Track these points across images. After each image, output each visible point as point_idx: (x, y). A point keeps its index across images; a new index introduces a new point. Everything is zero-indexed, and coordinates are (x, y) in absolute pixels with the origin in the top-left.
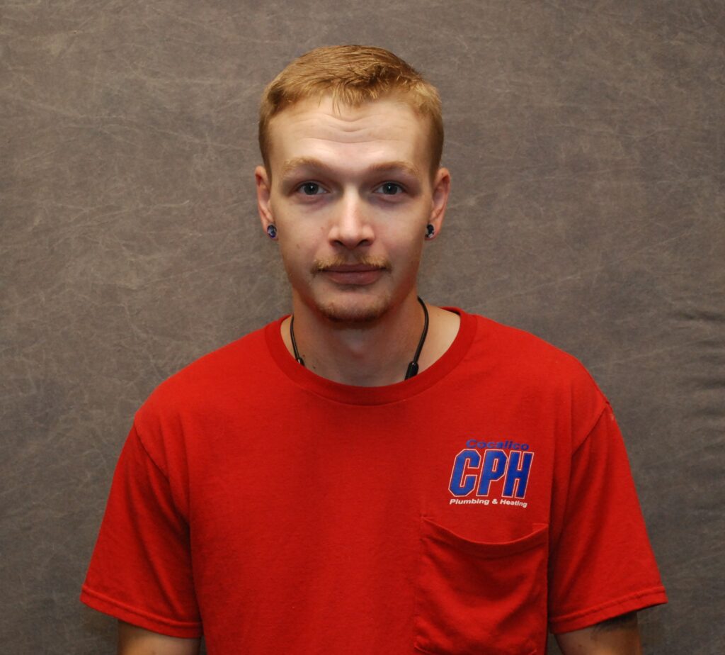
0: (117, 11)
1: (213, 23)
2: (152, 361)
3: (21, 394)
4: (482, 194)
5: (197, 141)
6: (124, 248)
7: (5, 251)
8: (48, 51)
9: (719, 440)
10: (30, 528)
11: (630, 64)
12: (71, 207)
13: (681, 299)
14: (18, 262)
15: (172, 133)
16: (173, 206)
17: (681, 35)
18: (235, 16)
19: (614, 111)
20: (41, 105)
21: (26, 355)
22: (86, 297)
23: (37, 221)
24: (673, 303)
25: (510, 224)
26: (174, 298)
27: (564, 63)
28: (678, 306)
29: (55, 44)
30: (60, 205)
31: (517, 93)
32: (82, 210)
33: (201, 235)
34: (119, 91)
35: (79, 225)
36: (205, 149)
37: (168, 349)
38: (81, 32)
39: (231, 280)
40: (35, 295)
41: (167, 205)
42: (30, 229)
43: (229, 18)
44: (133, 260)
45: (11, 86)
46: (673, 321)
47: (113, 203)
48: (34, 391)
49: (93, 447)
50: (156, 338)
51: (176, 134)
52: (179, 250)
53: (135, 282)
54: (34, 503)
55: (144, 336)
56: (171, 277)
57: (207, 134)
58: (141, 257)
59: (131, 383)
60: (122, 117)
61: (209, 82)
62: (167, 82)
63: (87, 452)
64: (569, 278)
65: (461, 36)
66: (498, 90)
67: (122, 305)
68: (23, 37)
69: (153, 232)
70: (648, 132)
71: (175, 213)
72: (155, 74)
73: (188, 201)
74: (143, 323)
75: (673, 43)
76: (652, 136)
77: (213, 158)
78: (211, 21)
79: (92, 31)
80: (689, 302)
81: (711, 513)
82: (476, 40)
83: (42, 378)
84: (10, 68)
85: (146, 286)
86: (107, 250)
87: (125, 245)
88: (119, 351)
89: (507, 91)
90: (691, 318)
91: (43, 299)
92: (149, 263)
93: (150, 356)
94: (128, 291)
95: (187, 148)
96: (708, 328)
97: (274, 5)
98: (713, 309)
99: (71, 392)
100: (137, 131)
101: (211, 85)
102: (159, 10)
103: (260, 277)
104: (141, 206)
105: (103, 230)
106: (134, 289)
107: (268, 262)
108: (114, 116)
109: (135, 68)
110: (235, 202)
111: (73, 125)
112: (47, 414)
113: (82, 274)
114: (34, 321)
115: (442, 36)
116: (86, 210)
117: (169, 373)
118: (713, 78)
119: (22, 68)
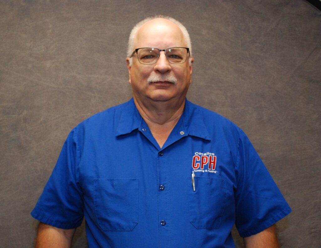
0: (68, 54)
3: (36, 174)
5: (93, 95)
7: (31, 129)
8: (46, 66)
11: (227, 72)
12: (52, 115)
14: (36, 132)
15: (84, 92)
16: (85, 115)
17: (243, 63)
18: (105, 56)
19: (222, 87)
20: (43, 83)
21: (37, 162)
22: (57, 143)
23: (42, 119)
27: (207, 71)
29: (48, 64)
30: (49, 114)
32: (56, 116)
34: (68, 79)
35: (55, 121)
38: (56, 60)
40: (41, 143)
41: (83, 115)
42: (39, 122)
43: (103, 56)
45: (34, 77)
47: (66, 114)
48: (40, 173)
51: (86, 92)
60: (69, 87)
62: (83, 76)
68: (38, 62)
70: (233, 93)
71: (85, 117)
72: (79, 74)
73: (89, 114)
75: (240, 66)
78: (97, 57)
79: (60, 60)
83: (43, 169)
84: (34, 71)
87: (69, 127)
91: (43, 144)
97: (117, 53)
100: (74, 91)
101: (97, 77)
102: (81, 54)
104: (75, 115)
105: (62, 122)
108: (66, 86)
109: (73, 72)
111: (53, 89)
113: (56, 136)
114: (40, 151)
118: (252, 77)
119: (38, 71)
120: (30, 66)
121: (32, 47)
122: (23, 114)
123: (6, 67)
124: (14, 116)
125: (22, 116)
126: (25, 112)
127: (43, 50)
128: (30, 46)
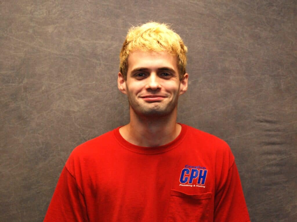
0: (71, 18)
1: (104, 23)
2: (82, 136)
3: (37, 147)
4: (193, 80)
5: (98, 62)
6: (73, 98)
7: (32, 98)
8: (48, 31)
9: (271, 162)
10: (39, 193)
11: (241, 38)
12: (55, 83)
13: (258, 115)
14: (37, 102)
15: (89, 59)
16: (90, 83)
17: (259, 28)
18: (111, 20)
19: (237, 53)
20: (45, 49)
21: (39, 134)
22: (60, 114)
23: (43, 88)
24: (256, 117)
25: (202, 90)
26: (90, 115)
27: (220, 37)
28: (258, 118)
29: (50, 29)
30: (51, 83)
31: (204, 47)
32: (58, 85)
33: (99, 93)
34: (72, 45)
35: (58, 90)
36: (100, 64)
37: (87, 132)
38: (58, 25)
39: (109, 109)
40: (42, 113)
41: (88, 83)
42: (41, 91)
43: (109, 21)
44: (76, 101)
45: (35, 43)
46: (256, 123)
47: (69, 82)
48: (41, 146)
49: (61, 165)
50: (83, 128)
51: (91, 59)
52: (91, 98)
53: (76, 109)
54: (41, 184)
55: (79, 127)
56: (89, 107)
57: (101, 59)
58: (79, 101)
59: (75, 143)
60: (73, 53)
61: (102, 42)
62: (88, 42)
63: (60, 166)
64: (222, 108)
65: (186, 28)
66: (198, 46)
67: (72, 117)
68: (39, 26)
69: (83, 92)
70: (248, 60)
71: (90, 86)
72: (84, 39)
73: (94, 82)
74: (79, 123)
75: (256, 31)
76: (249, 61)
77: (103, 67)
78: (103, 22)
79: (62, 25)
80: (262, 117)
81: (269, 187)
82: (191, 29)
83: (44, 141)
84: (35, 37)
85: (80, 110)
86: (67, 98)
87: (73, 97)
88: (70, 132)
89: (201, 46)
90: (262, 122)
91: (45, 115)
92: (81, 102)
93: (81, 134)
94: (74, 112)
95: (95, 64)
96: (268, 125)
97: (124, 17)
98: (269, 119)
99: (54, 146)
100: (78, 58)
101: (103, 43)
102: (85, 18)
103: (119, 108)
104: (79, 83)
105: (65, 91)
106: (76, 111)
107: (121, 102)
108: (70, 53)
109: (77, 37)
110: (110, 82)
111: (56, 56)
112: (46, 154)
113: (58, 106)
114: (42, 122)
115: (180, 28)
116: (60, 85)
117: (87, 140)
118: (269, 43)
119: (39, 37)
120: (31, 31)
121: (33, 11)
122: (24, 83)
123: (6, 32)
124: (14, 84)
125: (23, 85)
126: (25, 81)
127: (45, 14)
128: (31, 10)
